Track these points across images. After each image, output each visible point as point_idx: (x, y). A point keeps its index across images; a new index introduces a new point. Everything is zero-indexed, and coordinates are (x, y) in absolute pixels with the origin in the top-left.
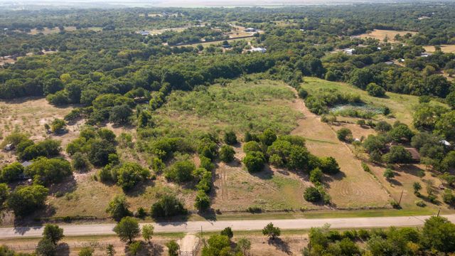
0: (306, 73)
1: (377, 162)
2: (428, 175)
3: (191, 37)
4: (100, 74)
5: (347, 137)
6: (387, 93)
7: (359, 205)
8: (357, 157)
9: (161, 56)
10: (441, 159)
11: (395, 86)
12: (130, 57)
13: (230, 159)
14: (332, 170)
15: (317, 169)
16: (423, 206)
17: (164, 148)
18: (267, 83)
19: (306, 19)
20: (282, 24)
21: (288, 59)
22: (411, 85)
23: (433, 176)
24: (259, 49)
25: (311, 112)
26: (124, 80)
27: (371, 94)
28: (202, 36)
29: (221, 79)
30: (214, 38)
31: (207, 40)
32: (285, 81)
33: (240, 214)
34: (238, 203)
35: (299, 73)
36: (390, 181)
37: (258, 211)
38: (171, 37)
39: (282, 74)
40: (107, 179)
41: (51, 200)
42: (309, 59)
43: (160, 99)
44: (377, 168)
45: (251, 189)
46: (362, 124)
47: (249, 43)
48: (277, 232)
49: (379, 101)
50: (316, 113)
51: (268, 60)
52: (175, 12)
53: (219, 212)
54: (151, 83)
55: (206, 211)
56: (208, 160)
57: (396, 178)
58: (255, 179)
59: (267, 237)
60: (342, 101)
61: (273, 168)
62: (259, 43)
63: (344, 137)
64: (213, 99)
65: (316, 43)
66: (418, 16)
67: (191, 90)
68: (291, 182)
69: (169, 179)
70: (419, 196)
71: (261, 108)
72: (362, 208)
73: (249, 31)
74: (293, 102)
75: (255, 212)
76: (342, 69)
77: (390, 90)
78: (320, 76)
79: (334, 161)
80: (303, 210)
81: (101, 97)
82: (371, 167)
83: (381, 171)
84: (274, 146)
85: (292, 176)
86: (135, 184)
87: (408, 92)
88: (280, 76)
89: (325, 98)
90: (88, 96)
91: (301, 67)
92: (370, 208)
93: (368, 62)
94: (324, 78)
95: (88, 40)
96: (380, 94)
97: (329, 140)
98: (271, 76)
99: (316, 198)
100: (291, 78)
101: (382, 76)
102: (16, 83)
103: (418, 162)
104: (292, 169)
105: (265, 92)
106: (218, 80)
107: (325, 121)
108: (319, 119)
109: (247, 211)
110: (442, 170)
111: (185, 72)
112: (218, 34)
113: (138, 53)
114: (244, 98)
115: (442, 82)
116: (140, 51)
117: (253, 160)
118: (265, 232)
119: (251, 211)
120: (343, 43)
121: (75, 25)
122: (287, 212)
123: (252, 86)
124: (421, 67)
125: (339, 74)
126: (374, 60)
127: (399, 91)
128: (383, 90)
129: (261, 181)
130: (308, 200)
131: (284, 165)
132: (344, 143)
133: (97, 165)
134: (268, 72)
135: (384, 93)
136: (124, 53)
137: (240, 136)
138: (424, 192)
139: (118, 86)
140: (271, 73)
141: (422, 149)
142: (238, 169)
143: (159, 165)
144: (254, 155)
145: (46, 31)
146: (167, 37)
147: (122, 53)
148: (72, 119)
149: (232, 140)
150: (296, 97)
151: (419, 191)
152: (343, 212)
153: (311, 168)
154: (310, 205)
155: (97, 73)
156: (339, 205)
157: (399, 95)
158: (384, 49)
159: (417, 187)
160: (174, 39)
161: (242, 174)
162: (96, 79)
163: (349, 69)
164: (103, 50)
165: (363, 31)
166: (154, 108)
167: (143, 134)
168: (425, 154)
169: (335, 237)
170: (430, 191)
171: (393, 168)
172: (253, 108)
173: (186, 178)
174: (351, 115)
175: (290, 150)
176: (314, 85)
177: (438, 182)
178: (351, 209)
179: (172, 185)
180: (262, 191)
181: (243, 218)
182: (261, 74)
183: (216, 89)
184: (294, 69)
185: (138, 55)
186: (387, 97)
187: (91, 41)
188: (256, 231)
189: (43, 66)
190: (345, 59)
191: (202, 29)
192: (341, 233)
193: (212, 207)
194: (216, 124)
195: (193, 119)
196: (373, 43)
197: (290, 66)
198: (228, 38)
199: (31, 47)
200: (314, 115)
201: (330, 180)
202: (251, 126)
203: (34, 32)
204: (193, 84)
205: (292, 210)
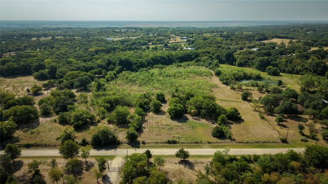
0: (222, 62)
1: (271, 112)
2: (310, 121)
3: (142, 41)
4: (73, 60)
5: (249, 98)
6: (281, 74)
7: (254, 140)
8: (255, 110)
9: (119, 52)
10: (321, 109)
11: (287, 69)
12: (97, 52)
13: (158, 111)
14: (235, 117)
15: (223, 115)
16: (306, 141)
17: (109, 102)
18: (193, 67)
19: (225, 33)
20: (207, 35)
21: (209, 53)
22: (299, 68)
23: (315, 122)
24: (189, 49)
25: (223, 83)
26: (89, 64)
27: (269, 74)
28: (150, 41)
29: (160, 65)
30: (158, 42)
31: (153, 44)
32: (206, 67)
33: (160, 145)
34: (161, 137)
35: (216, 61)
36: (279, 125)
37: (174, 142)
38: (128, 41)
39: (204, 62)
40: (63, 122)
42: (225, 52)
43: (113, 75)
44: (270, 117)
45: (171, 129)
46: (260, 90)
47: (183, 46)
48: (186, 155)
49: (276, 78)
50: (227, 84)
51: (195, 53)
52: (133, 29)
53: (144, 143)
54: (108, 66)
55: (133, 141)
56: (141, 109)
57: (284, 123)
58: (175, 123)
59: (179, 159)
60: (246, 77)
61: (188, 116)
62: (189, 44)
63: (246, 97)
64: (152, 76)
65: (231, 45)
66: (307, 31)
67: (137, 71)
68: (202, 125)
69: (110, 122)
70: (303, 135)
71: (187, 81)
72: (257, 142)
73: (184, 39)
74: (211, 78)
75: (172, 143)
76: (249, 59)
77: (284, 71)
78: (232, 64)
79: (236, 111)
80: (209, 143)
81: (70, 72)
82: (266, 116)
83: (273, 119)
84: (192, 100)
85: (204, 121)
86: (82, 124)
87: (297, 73)
88: (202, 64)
89: (234, 75)
90: (61, 72)
91: (218, 57)
92: (263, 142)
93: (269, 54)
94: (235, 65)
95: (69, 43)
96: (275, 74)
97: (235, 100)
98: (196, 63)
99: (220, 135)
100: (210, 64)
101: (277, 62)
102: (13, 65)
103: (301, 113)
104: (204, 117)
105: (190, 72)
106: (157, 66)
107: (233, 89)
108: (229, 88)
109: (166, 143)
110: (321, 118)
111: (133, 60)
112: (161, 40)
113: (103, 49)
114: (175, 76)
115: (322, 65)
117: (175, 109)
118: (177, 155)
119: (169, 142)
120: (251, 45)
121: (63, 35)
122: (197, 144)
123: (181, 69)
124: (308, 58)
125: (247, 62)
126: (273, 54)
127: (290, 72)
128: (279, 71)
129: (180, 124)
130: (214, 136)
131: (198, 115)
132: (246, 102)
133: (57, 113)
134: (194, 61)
135: (279, 73)
136: (92, 50)
137: (168, 97)
138: (307, 131)
139: (84, 67)
140: (196, 62)
141: (305, 104)
142: (164, 117)
143: (103, 113)
144: (175, 106)
145: (42, 39)
146: (125, 41)
147: (91, 49)
148: (47, 87)
149: (162, 99)
150: (213, 76)
151: (303, 131)
152: (241, 144)
153: (219, 115)
154: (216, 140)
155: (70, 59)
156: (238, 139)
157: (290, 75)
158: (280, 48)
159: (301, 128)
160: (130, 43)
161: (165, 119)
162: (69, 63)
163: (253, 59)
164: (78, 48)
165: (266, 39)
166: (108, 81)
167: (96, 96)
168: (307, 107)
169: (232, 159)
170: (312, 131)
171: (284, 117)
172: (180, 81)
173: (122, 122)
174: (253, 86)
175: (202, 102)
176: (225, 68)
177: (318, 126)
178: (248, 143)
179: (111, 126)
180: (179, 130)
181: (162, 147)
182: (189, 62)
183: (155, 71)
184: (213, 59)
185: (103, 51)
186: (281, 76)
187: (72, 43)
188: (171, 156)
189: (35, 56)
190: (251, 53)
191: (150, 37)
192: (238, 158)
193: (139, 139)
194: (153, 90)
195: (135, 88)
196: (273, 46)
197: (210, 57)
198: (168, 43)
199: (30, 47)
200: (225, 86)
201: (232, 124)
202: (177, 91)
203: (34, 39)
204: (138, 67)
205: (201, 143)
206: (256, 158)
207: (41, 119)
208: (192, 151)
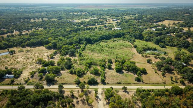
0: (136, 38)
1: (160, 70)
2: (176, 75)
3: (92, 23)
4: (62, 38)
5: (150, 62)
6: (166, 46)
7: (152, 82)
8: (153, 68)
9: (82, 31)
10: (181, 69)
11: (169, 44)
12: (70, 31)
13: (110, 68)
14: (144, 72)
15: (139, 71)
16: (173, 83)
17: (89, 64)
18: (122, 42)
19: (137, 15)
20: (127, 17)
21: (130, 33)
22: (176, 44)
23: (178, 75)
24: (118, 28)
25: (138, 53)
26: (70, 40)
27: (160, 47)
28: (96, 22)
29: (105, 40)
30: (100, 23)
31: (98, 25)
32: (129, 41)
33: (114, 84)
34: (114, 81)
35: (133, 38)
36: (163, 76)
37: (120, 83)
38: (84, 23)
39: (127, 38)
40: (71, 73)
41: (56, 78)
42: (138, 33)
43: (84, 47)
44: (159, 72)
45: (118, 77)
46: (156, 58)
47: (114, 26)
48: (126, 89)
49: (163, 49)
50: (140, 53)
51: (122, 33)
52: (84, 12)
53: (108, 83)
54: (80, 41)
55: (103, 82)
56: (103, 68)
57: (165, 75)
58: (118, 74)
59: (123, 90)
60: (149, 49)
61: (124, 71)
62: (118, 26)
63: (149, 62)
64: (102, 48)
65: (141, 26)
66: (184, 14)
67: (94, 44)
68: (130, 75)
69: (91, 73)
70: (172, 80)
71: (120, 51)
72: (153, 84)
73: (114, 20)
74: (132, 49)
75: (119, 83)
76: (150, 37)
77: (168, 45)
78: (141, 40)
79: (145, 69)
80: (134, 84)
81: (64, 46)
82: (157, 71)
83: (160, 73)
84: (125, 64)
85: (130, 73)
86: (81, 74)
87: (175, 46)
88: (127, 39)
89: (143, 48)
90: (60, 46)
91: (135, 36)
92: (156, 84)
93: (161, 34)
94: (143, 40)
95: (53, 24)
97: (144, 63)
98: (123, 39)
99: (138, 80)
100: (131, 40)
101: (165, 40)
102: (34, 41)
103: (173, 70)
104: (131, 71)
105: (121, 45)
106: (103, 40)
107: (143, 56)
108: (141, 55)
110: (181, 73)
111: (92, 38)
112: (102, 22)
114: (114, 47)
115: (187, 43)
116: (74, 29)
117: (118, 68)
118: (123, 89)
119: (118, 83)
120: (151, 26)
121: (47, 18)
122: (129, 84)
123: (116, 43)
124: (181, 37)
125: (149, 39)
126: (163, 34)
127: (171, 46)
128: (165, 45)
129: (121, 75)
131: (128, 70)
132: (149, 64)
133: (68, 69)
134: (122, 38)
135: (165, 46)
136: (68, 30)
137: (113, 61)
138: (174, 79)
139: (69, 42)
140: (123, 38)
141: (175, 66)
142: (113, 71)
143: (87, 69)
144: (118, 67)
145: (37, 20)
146: (83, 23)
147: (67, 30)
148: (55, 54)
149: (110, 62)
150: (132, 47)
151: (172, 79)
152: (147, 84)
153: (137, 71)
154: (136, 82)
156: (146, 82)
157: (171, 47)
158: (167, 29)
159: (172, 78)
160: (86, 24)
161: (114, 72)
162: (61, 40)
163: (153, 37)
164: (60, 29)
165: (160, 21)
166: (82, 51)
167: (80, 59)
168: (176, 68)
169: (144, 91)
170: (176, 79)
171: (165, 72)
172: (117, 51)
173: (96, 73)
174: (152, 54)
175: (130, 65)
176: (138, 42)
177: (179, 77)
178: (149, 84)
179: (92, 75)
180: (121, 78)
181: (115, 85)
182: (119, 38)
183: (103, 44)
184: (132, 36)
185: (73, 31)
186: (166, 48)
187: (55, 24)
188: (120, 89)
189: (40, 34)
190: (151, 33)
191: (96, 20)
192: (146, 90)
193: (105, 81)
194: (105, 56)
195: (96, 54)
196: (163, 26)
197: (130, 35)
198: (106, 23)
199: (33, 27)
200: (139, 54)
201: (143, 75)
202: (117, 57)
203: (32, 20)
204: (95, 42)
205: (131, 83)
206: (153, 90)
207: (61, 72)
208: (128, 87)
